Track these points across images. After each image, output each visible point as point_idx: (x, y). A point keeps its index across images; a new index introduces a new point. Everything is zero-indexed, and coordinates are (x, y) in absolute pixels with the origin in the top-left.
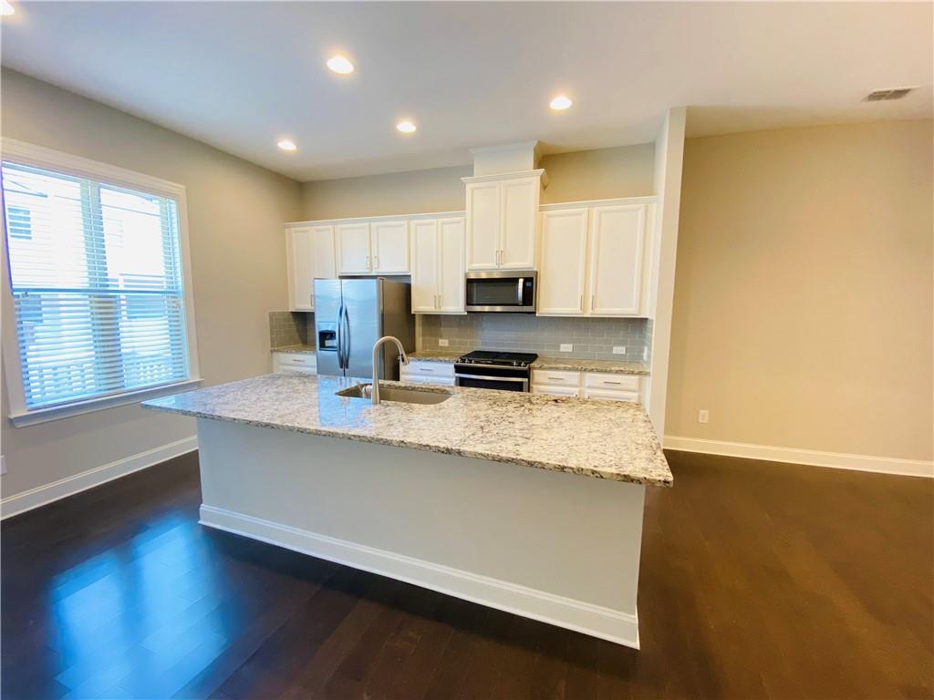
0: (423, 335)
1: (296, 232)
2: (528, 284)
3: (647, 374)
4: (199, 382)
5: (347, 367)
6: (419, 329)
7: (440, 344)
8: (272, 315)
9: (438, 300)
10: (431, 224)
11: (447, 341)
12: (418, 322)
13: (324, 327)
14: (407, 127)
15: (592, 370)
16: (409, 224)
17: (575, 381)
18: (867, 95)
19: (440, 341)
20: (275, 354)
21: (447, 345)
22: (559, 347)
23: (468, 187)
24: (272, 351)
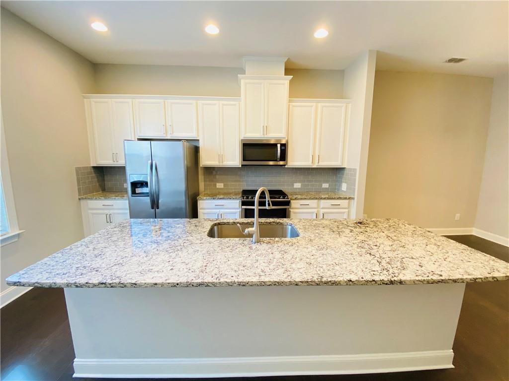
0: (205, 181)
1: (95, 102)
2: (283, 148)
3: (353, 199)
4: (19, 235)
5: (158, 208)
6: (201, 177)
7: (217, 187)
8: (78, 170)
9: (221, 157)
10: (215, 104)
11: (222, 184)
12: (200, 172)
13: (135, 179)
14: (212, 29)
15: (325, 199)
16: (197, 103)
17: (315, 205)
18: (448, 59)
19: (217, 184)
20: (82, 202)
21: (223, 187)
22: (293, 185)
23: (242, 82)
24: (79, 199)
